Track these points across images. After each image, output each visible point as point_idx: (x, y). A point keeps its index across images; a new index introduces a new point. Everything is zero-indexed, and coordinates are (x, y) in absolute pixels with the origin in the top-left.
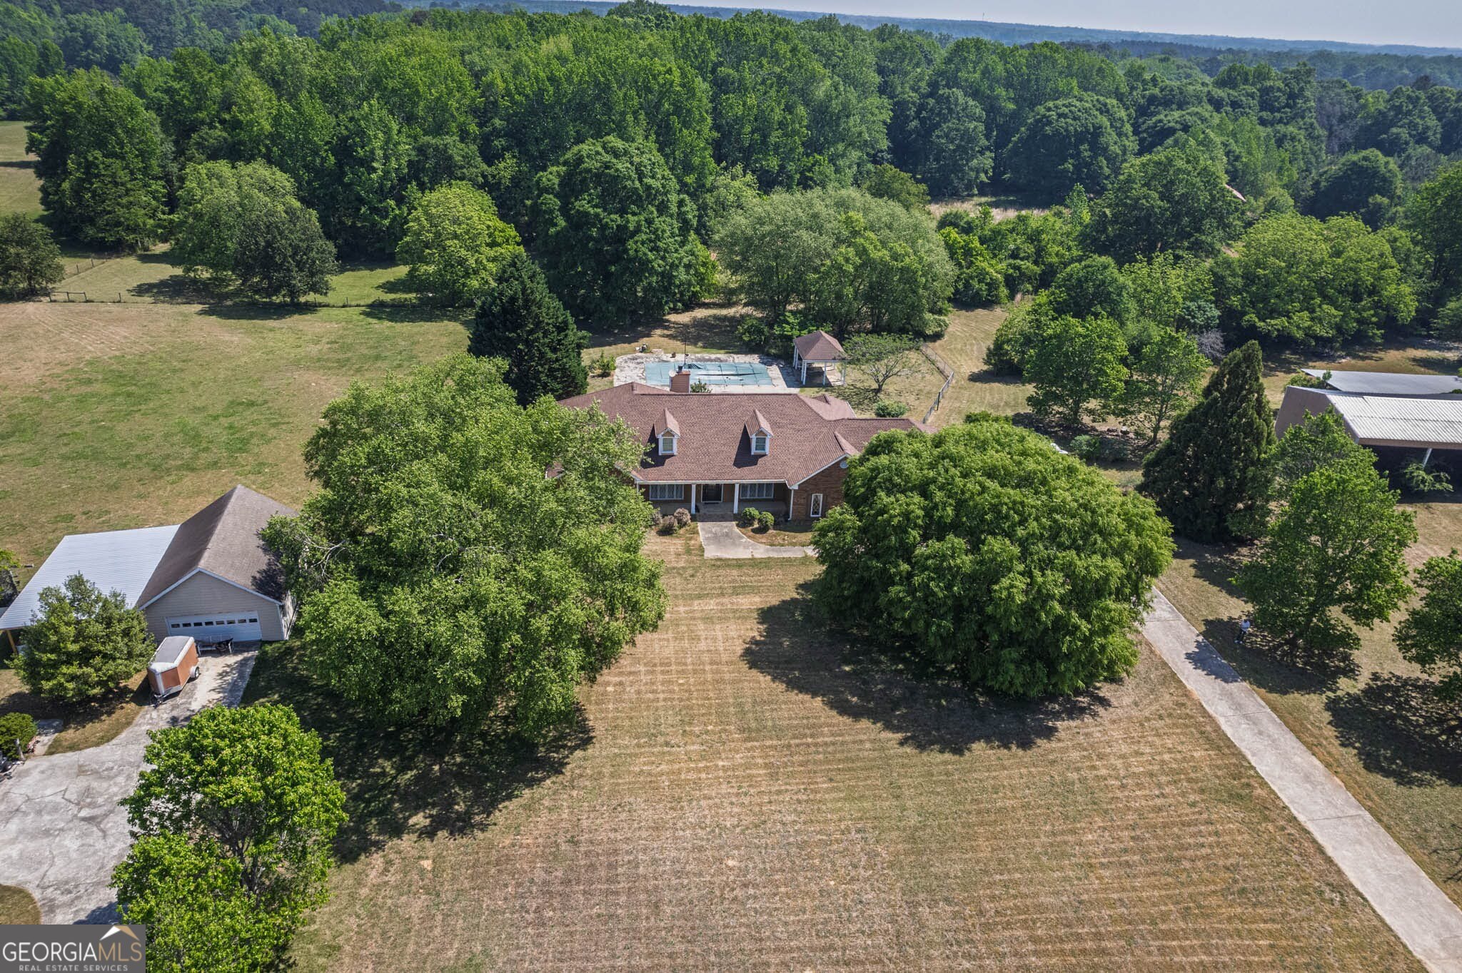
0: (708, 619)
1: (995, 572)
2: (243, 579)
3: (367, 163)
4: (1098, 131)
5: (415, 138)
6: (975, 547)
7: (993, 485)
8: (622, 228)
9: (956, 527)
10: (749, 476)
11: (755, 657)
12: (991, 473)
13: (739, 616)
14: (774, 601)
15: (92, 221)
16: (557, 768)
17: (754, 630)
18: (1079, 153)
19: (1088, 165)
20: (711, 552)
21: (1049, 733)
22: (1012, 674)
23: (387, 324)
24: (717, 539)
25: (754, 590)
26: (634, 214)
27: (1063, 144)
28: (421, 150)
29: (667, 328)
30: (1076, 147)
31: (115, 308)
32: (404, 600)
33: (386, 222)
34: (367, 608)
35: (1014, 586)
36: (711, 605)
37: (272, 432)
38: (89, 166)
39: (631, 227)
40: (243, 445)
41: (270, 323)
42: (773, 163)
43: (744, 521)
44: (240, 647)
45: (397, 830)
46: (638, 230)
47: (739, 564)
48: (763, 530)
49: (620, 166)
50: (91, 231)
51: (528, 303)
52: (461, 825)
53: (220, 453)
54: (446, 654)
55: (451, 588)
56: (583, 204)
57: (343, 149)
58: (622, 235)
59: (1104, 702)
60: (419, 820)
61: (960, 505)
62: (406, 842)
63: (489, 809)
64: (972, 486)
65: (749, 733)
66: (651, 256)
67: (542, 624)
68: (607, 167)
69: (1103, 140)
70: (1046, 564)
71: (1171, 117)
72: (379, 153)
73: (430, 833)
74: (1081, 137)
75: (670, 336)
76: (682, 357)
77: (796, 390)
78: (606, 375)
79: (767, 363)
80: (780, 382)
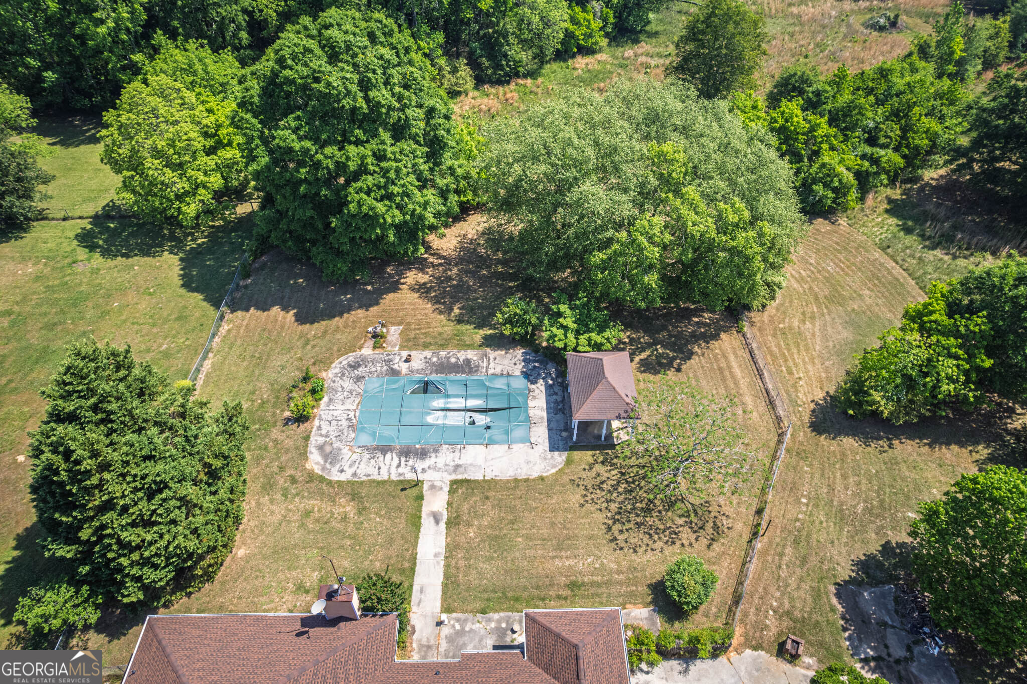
8: (341, 167)
26: (358, 143)
29: (422, 267)
39: (352, 166)
46: (363, 170)
49: (334, 80)
66: (380, 207)
68: (317, 80)
75: (422, 289)
76: (419, 359)
77: (560, 458)
78: (301, 418)
79: (530, 376)
80: (541, 433)
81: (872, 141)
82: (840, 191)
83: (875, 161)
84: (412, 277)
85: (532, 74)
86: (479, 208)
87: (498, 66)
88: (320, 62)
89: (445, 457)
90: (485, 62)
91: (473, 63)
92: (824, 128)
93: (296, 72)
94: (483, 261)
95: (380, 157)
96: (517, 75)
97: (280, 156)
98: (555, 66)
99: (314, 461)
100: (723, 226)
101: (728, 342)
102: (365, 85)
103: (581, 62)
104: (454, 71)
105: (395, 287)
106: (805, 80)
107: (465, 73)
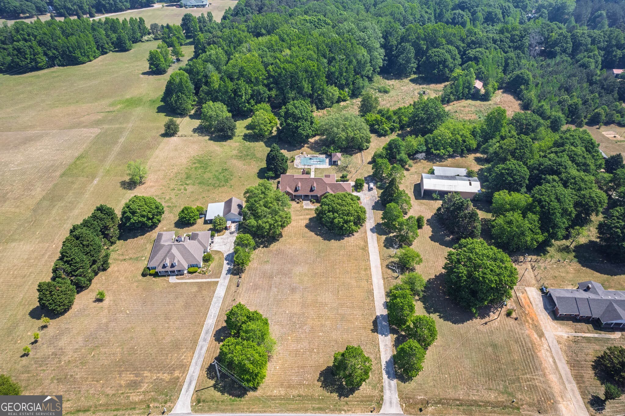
0: (301, 220)
1: (335, 218)
2: (237, 213)
3: (241, 96)
4: (445, 61)
5: (252, 88)
6: (333, 214)
7: (338, 206)
8: (297, 126)
9: (332, 211)
10: (312, 194)
11: (307, 226)
12: (338, 204)
13: (306, 219)
14: (312, 217)
15: (178, 109)
16: (278, 240)
17: (307, 222)
18: (439, 67)
19: (442, 71)
20: (305, 207)
21: (343, 239)
22: (336, 231)
23: (249, 143)
24: (306, 205)
25: (310, 214)
26: (300, 122)
27: (435, 65)
28: (253, 91)
29: (308, 144)
30: (438, 65)
31: (191, 138)
32: (260, 222)
33: (246, 109)
34: (255, 222)
35: (336, 221)
36: (302, 217)
37: (231, 177)
38: (179, 96)
40: (227, 181)
41: (224, 143)
42: (344, 82)
43: (311, 201)
44: (236, 222)
45: (259, 247)
46: (300, 126)
47: (308, 209)
48: (313, 203)
49: (297, 112)
50: (179, 111)
51: (276, 156)
52: (267, 247)
53: (223, 183)
54: (264, 228)
55: (265, 220)
56: (289, 121)
57: (235, 92)
58: (297, 127)
59: (353, 235)
60: (262, 246)
61: (333, 208)
62: (260, 248)
63: (270, 245)
64: (335, 206)
65: (303, 237)
66: (303, 132)
67: (276, 225)
69: (447, 63)
70: (342, 218)
71: (472, 53)
72: (244, 94)
73: (263, 247)
74: (440, 62)
75: (308, 147)
76: (309, 156)
77: (330, 166)
78: (293, 162)
79: (326, 158)
80: (328, 164)
81: (394, 122)
82: (386, 131)
83: (393, 126)
84: (306, 145)
85: (330, 107)
86: (318, 135)
87: (322, 105)
88: (295, 110)
89: (314, 166)
90: (319, 104)
91: (316, 105)
92: (384, 119)
93: (291, 111)
94: (319, 143)
95: (303, 124)
96: (326, 107)
97: (288, 125)
98: (336, 105)
99: (295, 166)
100: (355, 134)
101: (359, 154)
102: (301, 113)
103: (342, 104)
104: (312, 107)
105: (304, 147)
106: (382, 111)
107: (314, 107)
